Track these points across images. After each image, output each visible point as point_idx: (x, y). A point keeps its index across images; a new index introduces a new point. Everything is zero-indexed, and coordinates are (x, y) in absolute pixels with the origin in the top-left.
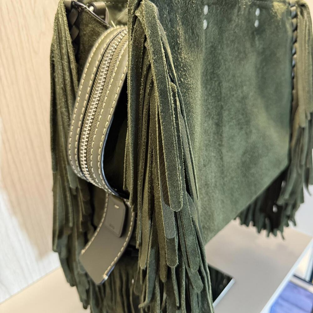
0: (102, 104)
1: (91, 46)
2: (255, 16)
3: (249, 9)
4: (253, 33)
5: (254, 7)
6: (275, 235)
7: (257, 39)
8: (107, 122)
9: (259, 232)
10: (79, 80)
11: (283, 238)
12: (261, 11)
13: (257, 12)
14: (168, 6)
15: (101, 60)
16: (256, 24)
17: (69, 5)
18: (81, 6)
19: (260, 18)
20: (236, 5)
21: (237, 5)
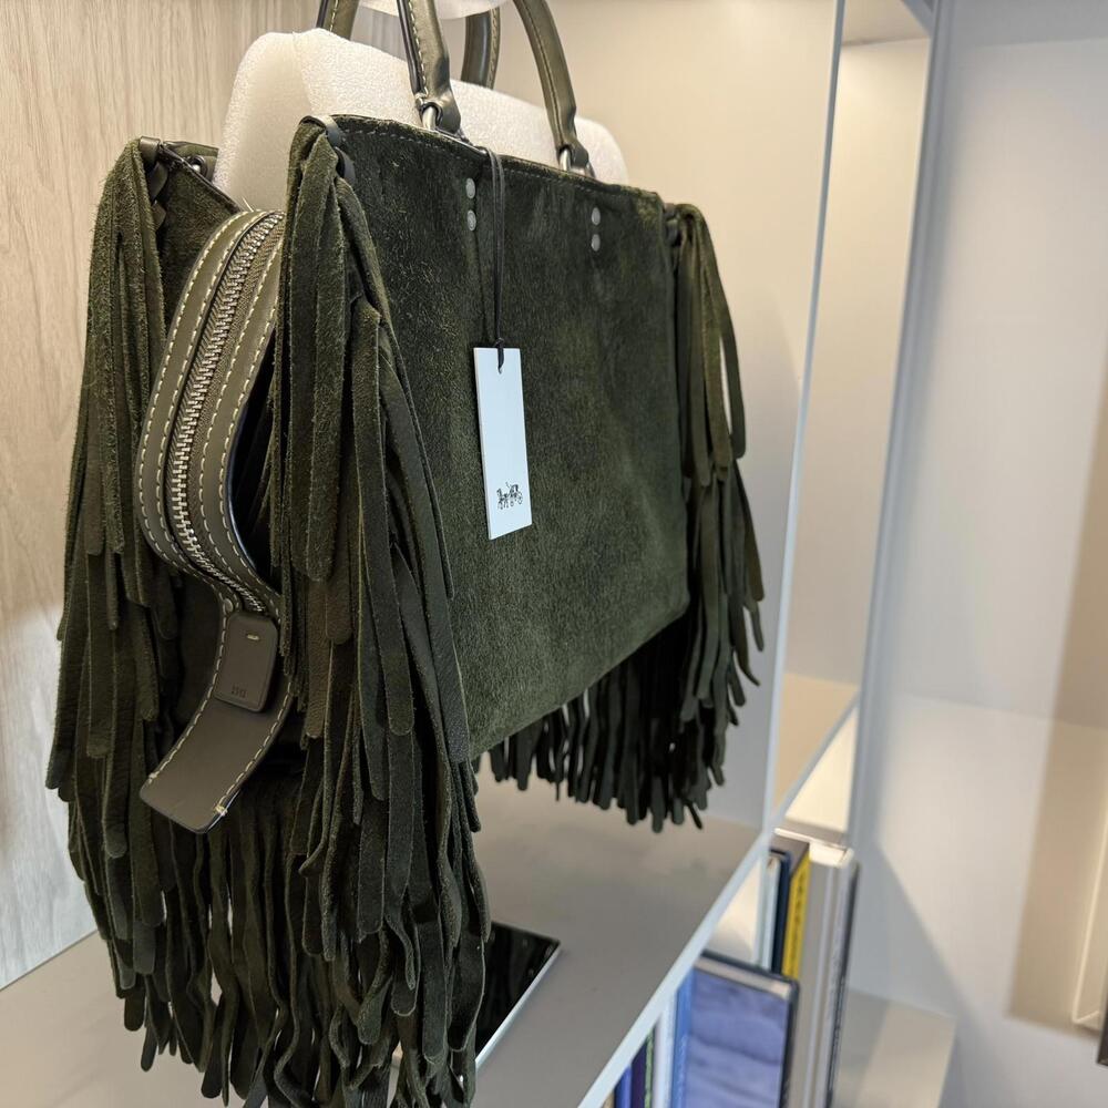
0: (229, 362)
1: (198, 249)
2: (591, 224)
3: (574, 206)
4: (587, 262)
5: (585, 203)
6: (678, 820)
7: (597, 276)
8: (242, 396)
9: (631, 820)
10: (169, 320)
11: (698, 824)
12: (602, 213)
13: (596, 217)
14: (379, 162)
15: (225, 273)
16: (595, 243)
17: (153, 156)
18: (175, 158)
19: (602, 229)
20: (539, 190)
21: (542, 190)
